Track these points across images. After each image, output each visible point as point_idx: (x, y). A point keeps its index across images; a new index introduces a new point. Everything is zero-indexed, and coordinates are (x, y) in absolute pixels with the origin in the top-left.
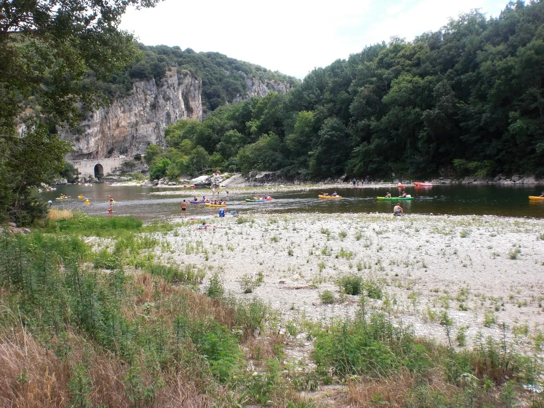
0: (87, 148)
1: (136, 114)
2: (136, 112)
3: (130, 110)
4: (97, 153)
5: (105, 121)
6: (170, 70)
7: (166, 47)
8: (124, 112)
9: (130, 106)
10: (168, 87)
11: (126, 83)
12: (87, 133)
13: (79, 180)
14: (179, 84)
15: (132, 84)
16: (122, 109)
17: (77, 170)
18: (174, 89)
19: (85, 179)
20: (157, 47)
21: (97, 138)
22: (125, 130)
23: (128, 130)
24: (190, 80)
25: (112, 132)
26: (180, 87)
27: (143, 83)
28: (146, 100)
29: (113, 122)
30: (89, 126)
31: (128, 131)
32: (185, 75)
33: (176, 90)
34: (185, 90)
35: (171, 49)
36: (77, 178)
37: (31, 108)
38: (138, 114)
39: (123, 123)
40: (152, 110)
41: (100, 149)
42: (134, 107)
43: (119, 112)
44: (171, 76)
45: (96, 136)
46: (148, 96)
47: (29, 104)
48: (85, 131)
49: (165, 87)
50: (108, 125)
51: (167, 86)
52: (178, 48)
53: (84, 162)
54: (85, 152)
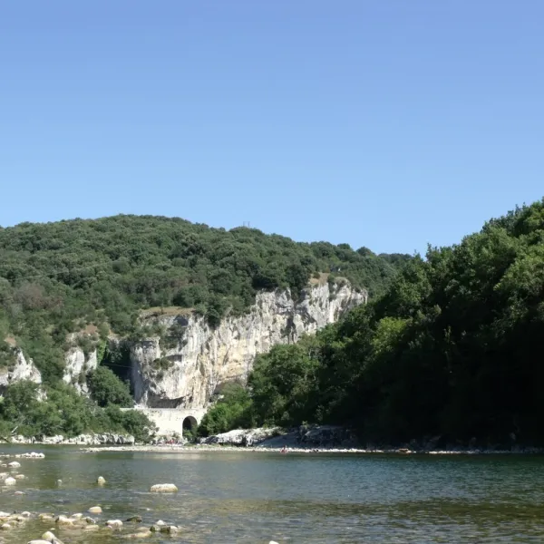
0: (175, 391)
1: (256, 342)
2: (258, 339)
3: (248, 337)
4: (191, 399)
5: (206, 350)
6: (317, 277)
7: (328, 244)
8: (238, 337)
9: (247, 329)
10: (310, 303)
11: (245, 295)
12: (175, 367)
13: (156, 439)
14: (331, 299)
15: (254, 295)
16: (236, 333)
17: (153, 424)
18: (321, 305)
19: (165, 438)
20: (313, 245)
21: (192, 376)
22: (239, 366)
23: (242, 366)
24: (349, 293)
25: (216, 368)
26: (332, 303)
27: (272, 295)
28: (275, 321)
29: (218, 353)
30: (179, 358)
31: (243, 369)
32: (341, 285)
33: (324, 306)
34: (340, 309)
35: (334, 247)
36: (153, 436)
37: (95, 325)
38: (260, 343)
39: (235, 355)
40: (282, 337)
41: (195, 394)
42: (254, 332)
43: (230, 337)
44: (316, 286)
45: (189, 374)
46: (278, 315)
47: (93, 320)
48: (173, 364)
49: (306, 302)
50: (211, 357)
51: (308, 301)
52: (345, 246)
53: (166, 412)
54: (171, 396)
